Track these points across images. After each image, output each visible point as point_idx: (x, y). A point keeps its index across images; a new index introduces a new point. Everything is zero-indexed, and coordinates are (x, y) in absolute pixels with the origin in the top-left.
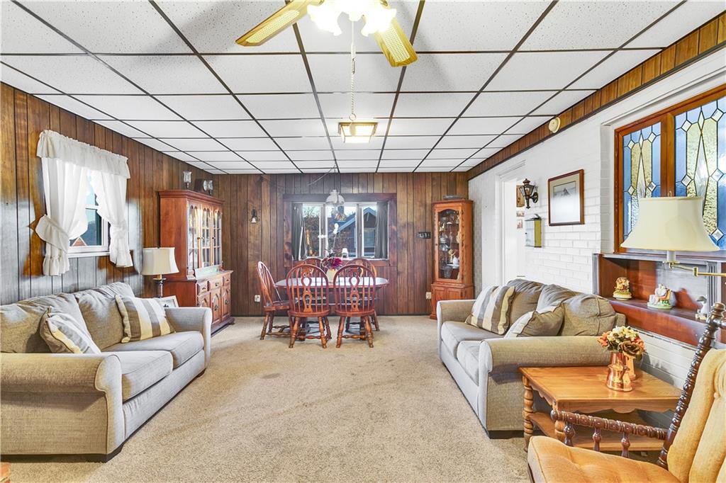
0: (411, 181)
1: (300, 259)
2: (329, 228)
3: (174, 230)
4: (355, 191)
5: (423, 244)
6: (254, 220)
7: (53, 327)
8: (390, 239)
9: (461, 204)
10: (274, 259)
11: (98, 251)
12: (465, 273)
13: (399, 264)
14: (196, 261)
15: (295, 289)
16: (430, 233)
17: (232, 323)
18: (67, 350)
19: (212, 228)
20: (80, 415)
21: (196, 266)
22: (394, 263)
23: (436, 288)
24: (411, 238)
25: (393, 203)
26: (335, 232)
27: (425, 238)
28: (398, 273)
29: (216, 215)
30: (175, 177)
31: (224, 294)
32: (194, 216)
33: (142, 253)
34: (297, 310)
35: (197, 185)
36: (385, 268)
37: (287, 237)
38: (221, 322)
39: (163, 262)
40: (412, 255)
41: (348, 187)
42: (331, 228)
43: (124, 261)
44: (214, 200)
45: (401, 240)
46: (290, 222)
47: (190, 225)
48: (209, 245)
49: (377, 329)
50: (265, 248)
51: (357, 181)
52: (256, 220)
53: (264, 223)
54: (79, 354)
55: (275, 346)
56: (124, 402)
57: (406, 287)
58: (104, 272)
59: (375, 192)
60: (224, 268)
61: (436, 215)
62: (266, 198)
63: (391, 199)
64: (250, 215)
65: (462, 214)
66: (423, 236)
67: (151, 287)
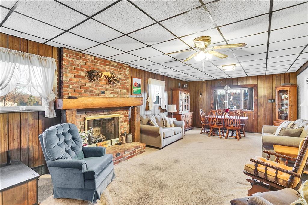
0: (265, 79)
1: (216, 109)
2: (229, 98)
3: (176, 100)
4: (239, 84)
5: (271, 104)
6: (201, 96)
7: (151, 120)
8: (254, 102)
9: (289, 87)
10: (207, 109)
11: (158, 105)
12: (291, 118)
13: (259, 112)
14: (182, 109)
15: (211, 119)
16: (275, 100)
17: (193, 129)
18: (153, 125)
19: (187, 99)
20: (156, 139)
21: (182, 110)
22: (256, 112)
23: (276, 123)
24: (265, 102)
25: (256, 88)
26: (231, 100)
27: (272, 102)
28: (258, 116)
29: (188, 95)
30: (176, 84)
31: (190, 119)
32: (181, 95)
33: (168, 106)
34: (211, 125)
35: (182, 86)
36: (252, 114)
37: (212, 101)
38: (189, 128)
39: (173, 108)
40: (265, 109)
41: (236, 83)
42: (230, 98)
43: (164, 108)
44: (187, 90)
45: (259, 103)
46: (213, 96)
47: (180, 98)
48: (186, 104)
49: (245, 136)
50: (204, 105)
51: (239, 80)
52: (202, 96)
53: (204, 97)
54: (155, 126)
55: (205, 137)
56: (164, 138)
57: (262, 122)
58: (160, 110)
59: (247, 84)
60: (191, 111)
61: (277, 92)
62: (205, 89)
63: (255, 87)
64: (199, 94)
65: (290, 91)
66: (271, 101)
67: (170, 115)
